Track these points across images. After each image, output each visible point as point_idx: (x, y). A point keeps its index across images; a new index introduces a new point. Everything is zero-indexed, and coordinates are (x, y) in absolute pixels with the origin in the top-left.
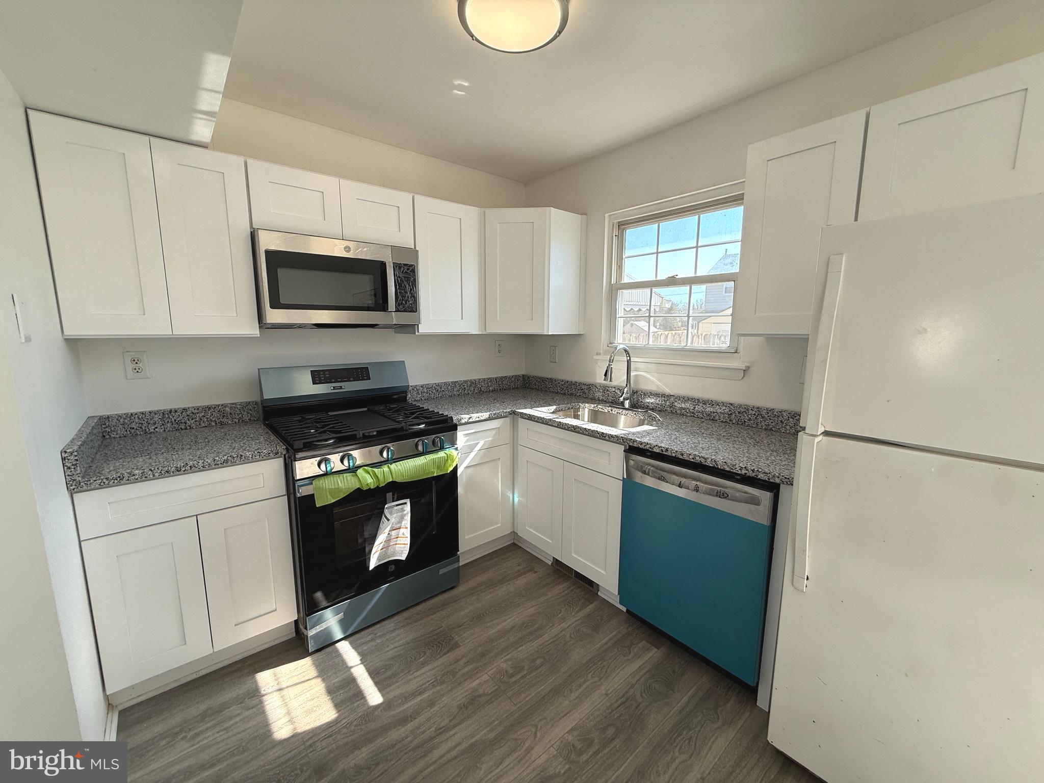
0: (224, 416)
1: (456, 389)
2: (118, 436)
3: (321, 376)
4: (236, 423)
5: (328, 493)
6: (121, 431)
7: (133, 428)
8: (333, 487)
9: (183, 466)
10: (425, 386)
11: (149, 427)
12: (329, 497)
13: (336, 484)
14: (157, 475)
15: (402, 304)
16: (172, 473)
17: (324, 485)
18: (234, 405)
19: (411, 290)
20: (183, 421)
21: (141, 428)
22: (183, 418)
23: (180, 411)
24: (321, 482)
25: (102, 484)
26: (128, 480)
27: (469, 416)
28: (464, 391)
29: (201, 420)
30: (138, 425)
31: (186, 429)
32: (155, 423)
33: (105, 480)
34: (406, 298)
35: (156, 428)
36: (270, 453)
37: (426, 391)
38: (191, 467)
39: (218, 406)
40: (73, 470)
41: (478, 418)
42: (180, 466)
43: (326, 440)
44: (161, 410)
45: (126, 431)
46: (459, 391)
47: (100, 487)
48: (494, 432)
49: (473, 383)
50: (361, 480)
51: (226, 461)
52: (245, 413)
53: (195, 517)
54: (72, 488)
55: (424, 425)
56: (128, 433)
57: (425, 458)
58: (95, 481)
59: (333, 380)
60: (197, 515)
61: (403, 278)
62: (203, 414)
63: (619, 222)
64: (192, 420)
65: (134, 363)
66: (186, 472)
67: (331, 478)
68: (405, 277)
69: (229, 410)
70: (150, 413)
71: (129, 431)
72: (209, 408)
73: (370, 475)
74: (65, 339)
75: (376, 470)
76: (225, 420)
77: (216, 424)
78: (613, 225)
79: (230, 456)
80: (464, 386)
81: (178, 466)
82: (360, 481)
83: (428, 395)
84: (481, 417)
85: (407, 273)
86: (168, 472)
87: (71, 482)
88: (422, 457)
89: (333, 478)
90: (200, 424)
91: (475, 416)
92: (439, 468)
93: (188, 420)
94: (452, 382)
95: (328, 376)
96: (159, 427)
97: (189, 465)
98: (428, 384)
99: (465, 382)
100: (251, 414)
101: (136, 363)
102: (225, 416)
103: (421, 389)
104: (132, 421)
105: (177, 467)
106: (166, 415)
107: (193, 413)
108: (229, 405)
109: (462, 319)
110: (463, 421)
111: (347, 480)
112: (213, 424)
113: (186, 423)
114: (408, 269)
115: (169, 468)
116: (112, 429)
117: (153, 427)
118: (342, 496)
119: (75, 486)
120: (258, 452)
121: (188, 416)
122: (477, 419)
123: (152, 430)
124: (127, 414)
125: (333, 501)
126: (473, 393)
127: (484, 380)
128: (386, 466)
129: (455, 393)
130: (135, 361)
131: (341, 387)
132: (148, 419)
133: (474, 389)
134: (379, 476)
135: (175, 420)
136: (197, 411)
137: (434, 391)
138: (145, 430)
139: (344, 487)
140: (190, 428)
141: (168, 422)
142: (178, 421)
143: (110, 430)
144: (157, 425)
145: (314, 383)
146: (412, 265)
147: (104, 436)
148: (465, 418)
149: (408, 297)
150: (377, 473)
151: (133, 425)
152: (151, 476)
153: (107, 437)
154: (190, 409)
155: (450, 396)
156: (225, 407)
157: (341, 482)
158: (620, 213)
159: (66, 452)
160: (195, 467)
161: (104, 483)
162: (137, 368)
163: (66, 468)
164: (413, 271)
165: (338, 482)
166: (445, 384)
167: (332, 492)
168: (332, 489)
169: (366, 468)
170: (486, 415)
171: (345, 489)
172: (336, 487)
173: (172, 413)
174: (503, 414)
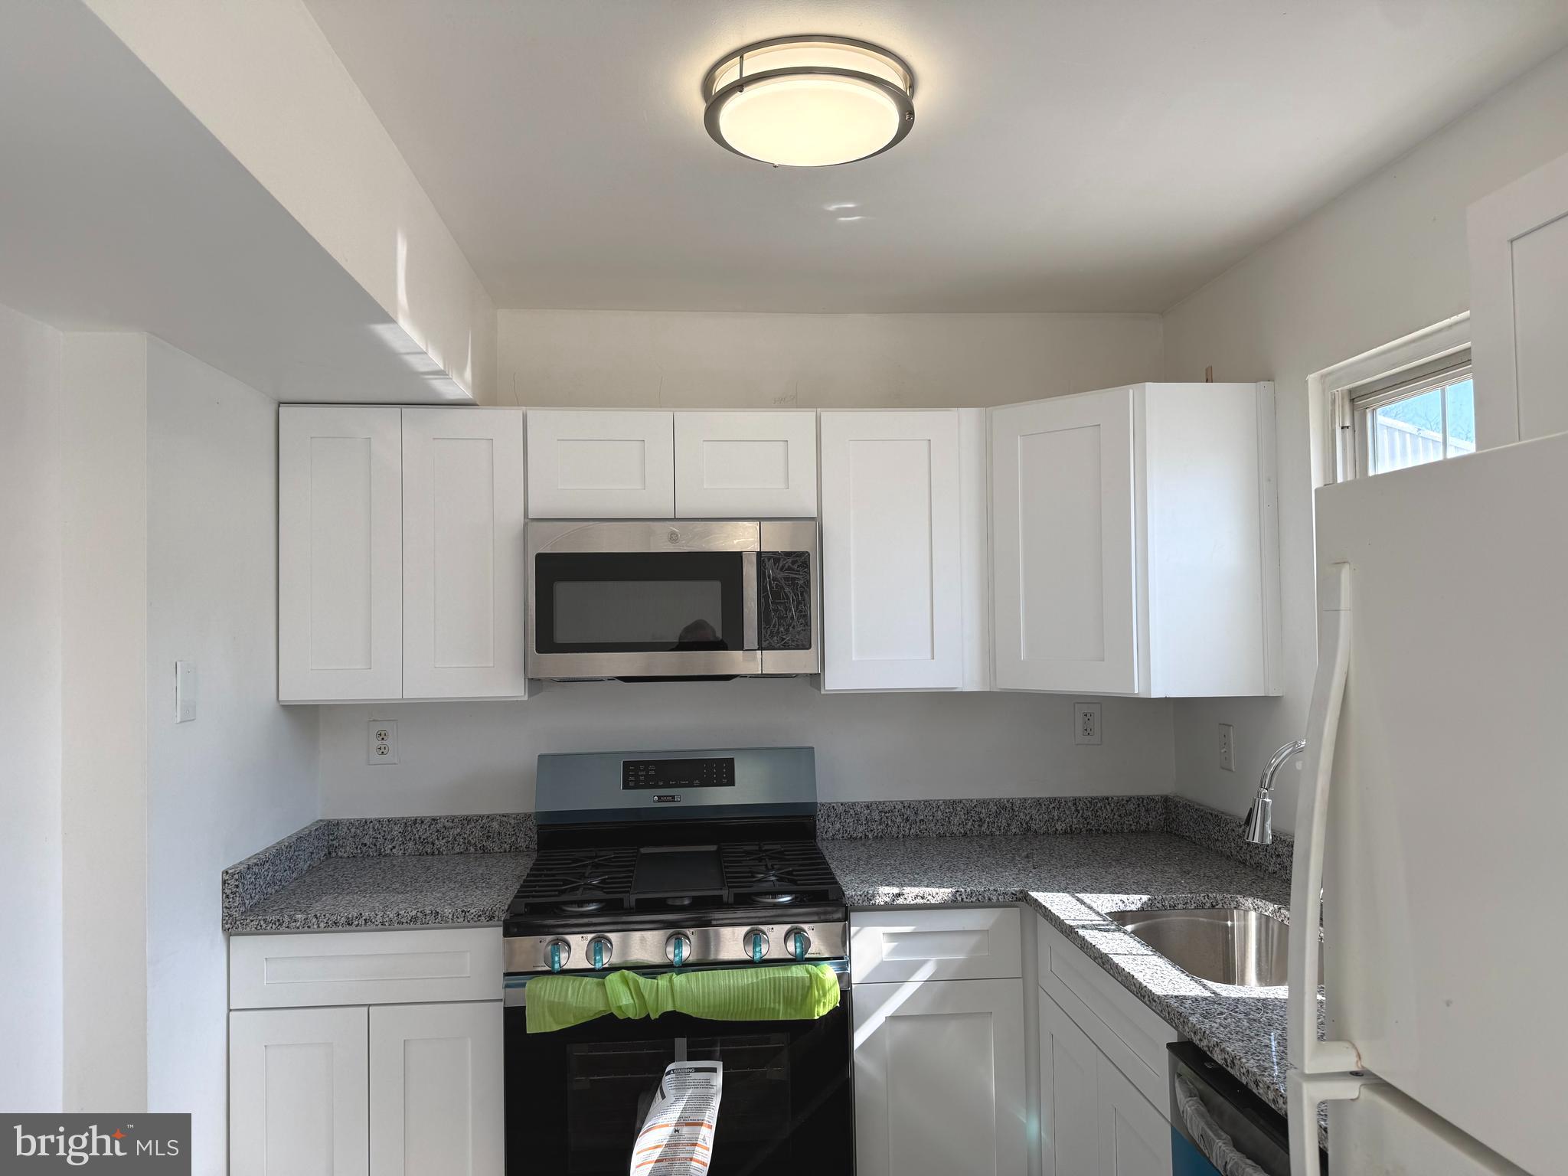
0: (488, 837)
1: (956, 820)
2: (345, 855)
3: (644, 773)
4: (505, 851)
5: (546, 1010)
6: (350, 849)
7: (365, 845)
8: (556, 1000)
9: (357, 918)
10: (874, 806)
11: (385, 845)
12: (548, 1018)
13: (563, 994)
14: (322, 925)
15: (778, 632)
16: (340, 927)
17: (543, 993)
18: (505, 819)
19: (799, 603)
20: (431, 840)
21: (375, 845)
22: (431, 834)
23: (428, 822)
24: (540, 985)
25: (259, 927)
26: (288, 927)
27: (896, 890)
28: (980, 826)
29: (456, 841)
30: (371, 840)
31: (433, 854)
32: (393, 840)
33: (262, 922)
34: (788, 620)
35: (394, 847)
36: (480, 916)
37: (877, 818)
38: (365, 920)
39: (482, 817)
40: (231, 900)
41: (923, 898)
42: (353, 916)
43: (581, 903)
44: (403, 818)
45: (357, 848)
46: (963, 824)
47: (256, 931)
48: (973, 940)
49: (1005, 807)
50: (609, 996)
51: (414, 919)
52: (521, 835)
53: (366, 1009)
54: (227, 926)
55: (788, 898)
56: (359, 851)
57: (757, 974)
58: (252, 921)
59: (661, 783)
60: (370, 1005)
61: (783, 582)
62: (458, 830)
63: (1350, 391)
64: (443, 839)
65: (380, 739)
66: (359, 929)
67: (559, 980)
68: (787, 579)
69: (497, 827)
70: (389, 821)
71: (361, 848)
72: (468, 820)
73: (630, 989)
74: (284, 706)
75: (641, 980)
76: (489, 844)
77: (476, 850)
78: (1334, 402)
79: (421, 912)
80: (979, 813)
81: (350, 916)
82: (607, 997)
83: (882, 827)
84: (930, 897)
85: (793, 570)
86: (336, 923)
87: (227, 918)
88: (749, 970)
89: (563, 982)
90: (453, 848)
91: (911, 894)
92: (789, 1001)
93: (438, 839)
94: (945, 802)
95: (653, 773)
96: (397, 847)
97: (364, 918)
98: (884, 803)
99: (984, 803)
100: (531, 837)
101: (383, 739)
102: (490, 836)
103: (866, 812)
104: (365, 832)
105: (348, 918)
106: (411, 824)
107: (444, 827)
108: (498, 817)
109: (933, 659)
110: (880, 900)
111: (584, 989)
112: (472, 849)
113: (433, 844)
114: (794, 563)
115: (339, 917)
116: (341, 843)
117: (390, 846)
118: (571, 1022)
119: (234, 924)
120: (462, 912)
121: (438, 831)
122: (919, 901)
123: (388, 851)
124: (361, 820)
125: (555, 1028)
126: (1005, 834)
127: (1038, 802)
128: (666, 977)
129: (955, 829)
130: (382, 736)
131: (673, 797)
132: (385, 831)
133: (1009, 825)
134: (646, 996)
135: (420, 838)
136: (450, 824)
137: (899, 820)
138: (380, 849)
139: (574, 1005)
140: (439, 854)
141: (410, 839)
142: (424, 839)
143: (337, 845)
144: (395, 843)
145: (626, 786)
146: (803, 553)
147: (330, 853)
148: (885, 893)
149: (792, 618)
150: (642, 986)
151: (366, 840)
152: (315, 926)
153: (334, 854)
154: (442, 820)
155: (939, 836)
156: (492, 820)
157: (573, 994)
158: (1341, 369)
159: (227, 873)
160: (371, 921)
161: (261, 926)
162: (383, 747)
163: (224, 895)
164: (806, 565)
165: (567, 990)
166: (927, 803)
167: (553, 1008)
168: (554, 1002)
169: (626, 972)
170: (942, 894)
171: (576, 1007)
172: (562, 1000)
173: (417, 825)
174: (994, 898)
